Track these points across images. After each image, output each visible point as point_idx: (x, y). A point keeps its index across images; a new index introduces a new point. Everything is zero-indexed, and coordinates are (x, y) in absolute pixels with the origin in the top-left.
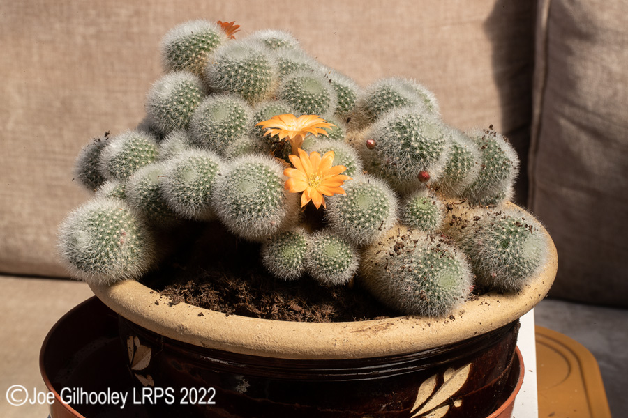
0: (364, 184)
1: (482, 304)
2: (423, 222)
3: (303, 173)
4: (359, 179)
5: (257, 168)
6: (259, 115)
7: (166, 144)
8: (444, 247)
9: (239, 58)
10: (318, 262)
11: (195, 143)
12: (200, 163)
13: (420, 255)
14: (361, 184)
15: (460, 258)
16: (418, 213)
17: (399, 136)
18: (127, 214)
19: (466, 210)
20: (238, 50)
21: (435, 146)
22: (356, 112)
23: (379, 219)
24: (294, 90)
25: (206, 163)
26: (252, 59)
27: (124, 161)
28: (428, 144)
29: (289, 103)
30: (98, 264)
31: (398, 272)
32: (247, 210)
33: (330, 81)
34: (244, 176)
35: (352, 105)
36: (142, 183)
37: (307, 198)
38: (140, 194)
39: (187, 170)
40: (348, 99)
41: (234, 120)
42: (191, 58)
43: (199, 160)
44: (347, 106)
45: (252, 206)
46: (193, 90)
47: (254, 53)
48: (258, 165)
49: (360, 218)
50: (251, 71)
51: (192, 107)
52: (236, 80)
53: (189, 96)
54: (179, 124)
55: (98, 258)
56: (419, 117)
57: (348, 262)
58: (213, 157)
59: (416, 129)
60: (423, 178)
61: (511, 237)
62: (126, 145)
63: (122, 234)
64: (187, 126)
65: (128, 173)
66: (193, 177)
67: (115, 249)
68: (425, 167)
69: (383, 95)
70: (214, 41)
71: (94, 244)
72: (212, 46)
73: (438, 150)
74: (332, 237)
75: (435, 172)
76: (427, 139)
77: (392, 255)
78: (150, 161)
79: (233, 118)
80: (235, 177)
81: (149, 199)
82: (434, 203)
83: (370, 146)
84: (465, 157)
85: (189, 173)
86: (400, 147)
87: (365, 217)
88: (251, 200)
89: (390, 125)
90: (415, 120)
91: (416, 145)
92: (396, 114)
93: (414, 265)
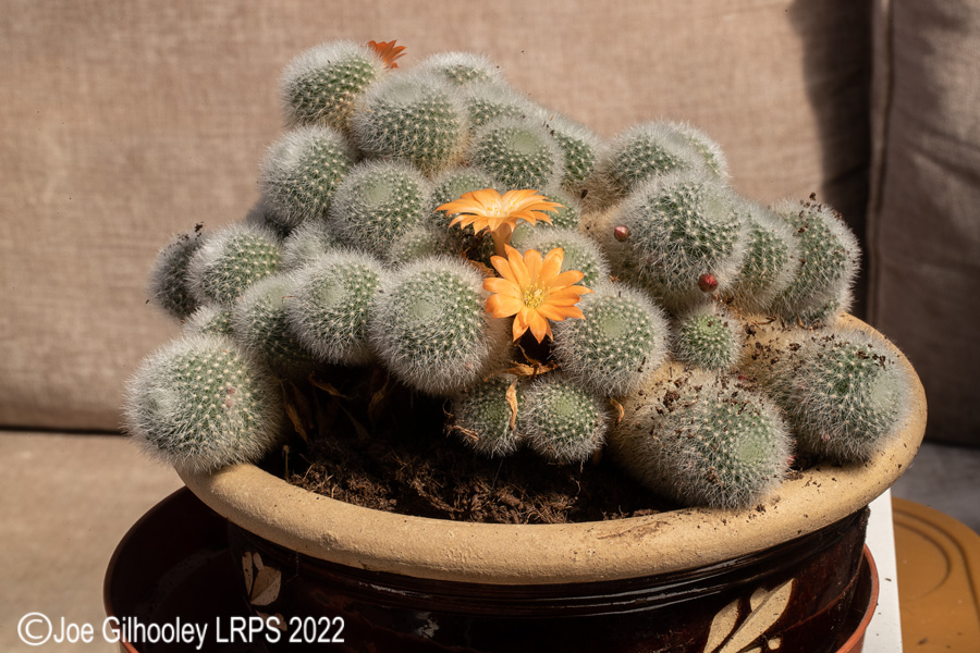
0: (612, 298)
1: (808, 484)
2: (708, 355)
3: (514, 285)
4: (603, 290)
5: (440, 279)
6: (441, 192)
7: (293, 244)
8: (745, 396)
9: (407, 101)
10: (543, 426)
11: (340, 240)
12: (349, 273)
13: (705, 411)
14: (608, 299)
15: (769, 412)
16: (700, 342)
17: (666, 219)
18: (236, 359)
19: (778, 333)
20: (404, 88)
21: (724, 234)
22: (596, 181)
23: (638, 354)
24: (494, 149)
25: (358, 273)
26: (426, 102)
27: (227, 274)
28: (714, 231)
29: (489, 171)
30: (193, 441)
31: (671, 439)
32: (427, 347)
33: (552, 132)
34: (419, 293)
35: (588, 169)
36: (257, 309)
37: (522, 325)
38: (255, 326)
39: (328, 285)
40: (583, 160)
41: (401, 202)
42: (328, 104)
43: (347, 268)
44: (580, 171)
45: (435, 341)
46: (333, 156)
47: (429, 93)
48: (442, 274)
49: (608, 354)
50: (425, 122)
51: (333, 183)
52: (401, 138)
53: (327, 164)
54: (313, 210)
55: (191, 431)
56: (697, 187)
57: (591, 424)
58: (370, 264)
59: (692, 206)
60: (706, 285)
61: (851, 376)
62: (230, 246)
63: (229, 391)
64: (326, 214)
65: (235, 293)
66: (338, 296)
67: (219, 416)
68: (709, 268)
69: (637, 151)
70: (364, 74)
71: (185, 410)
72: (361, 82)
73: (729, 240)
74: (564, 386)
75: (726, 275)
76: (712, 223)
77: (660, 412)
78: (268, 272)
79: (399, 198)
80: (405, 295)
81: (269, 333)
82: (726, 325)
83: (620, 237)
84: (773, 248)
85: (332, 291)
86: (668, 237)
87: (616, 351)
88: (433, 331)
89: (652, 201)
90: (691, 193)
91: (694, 233)
92: (660, 184)
93: (697, 427)
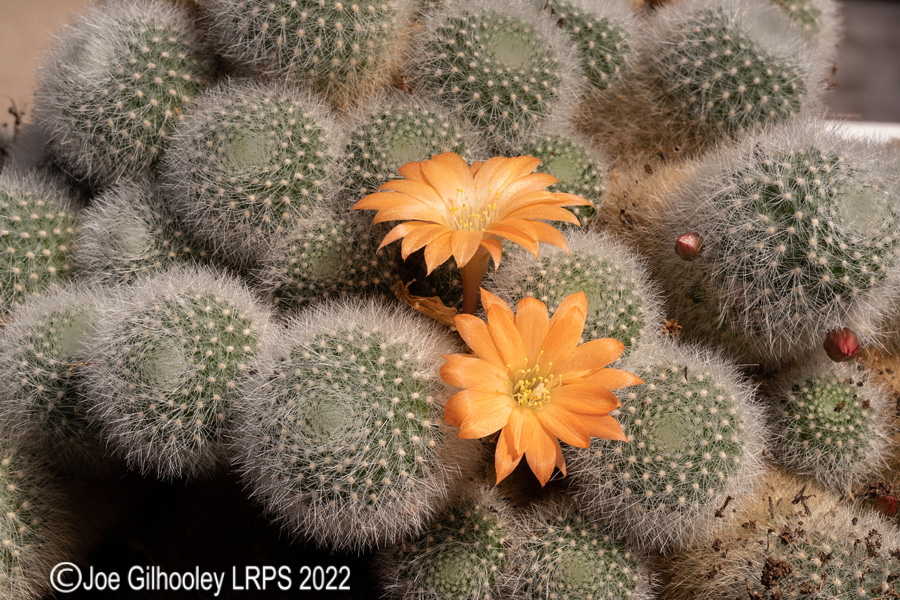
0: (670, 374)
4: (655, 354)
5: (363, 358)
6: (362, 144)
7: (99, 220)
12: (194, 326)
14: (663, 376)
17: (773, 230)
21: (875, 258)
24: (460, 62)
25: (211, 324)
28: (858, 255)
29: (447, 100)
35: (618, 70)
36: (29, 356)
37: (512, 452)
40: (609, 57)
41: (291, 168)
43: (190, 312)
44: (604, 76)
45: (352, 480)
46: (169, 63)
48: (366, 348)
49: (662, 484)
51: (168, 113)
52: (292, 42)
53: (158, 80)
56: (828, 168)
58: (232, 294)
59: (821, 210)
64: (156, 168)
66: (176, 368)
68: (845, 317)
69: (706, 48)
73: (882, 267)
74: (579, 530)
76: (855, 240)
79: (288, 161)
81: (50, 407)
82: (865, 401)
83: (684, 253)
85: (163, 359)
86: (775, 265)
87: (676, 480)
88: (348, 461)
89: (745, 190)
90: (817, 181)
91: (823, 261)
92: (759, 151)
